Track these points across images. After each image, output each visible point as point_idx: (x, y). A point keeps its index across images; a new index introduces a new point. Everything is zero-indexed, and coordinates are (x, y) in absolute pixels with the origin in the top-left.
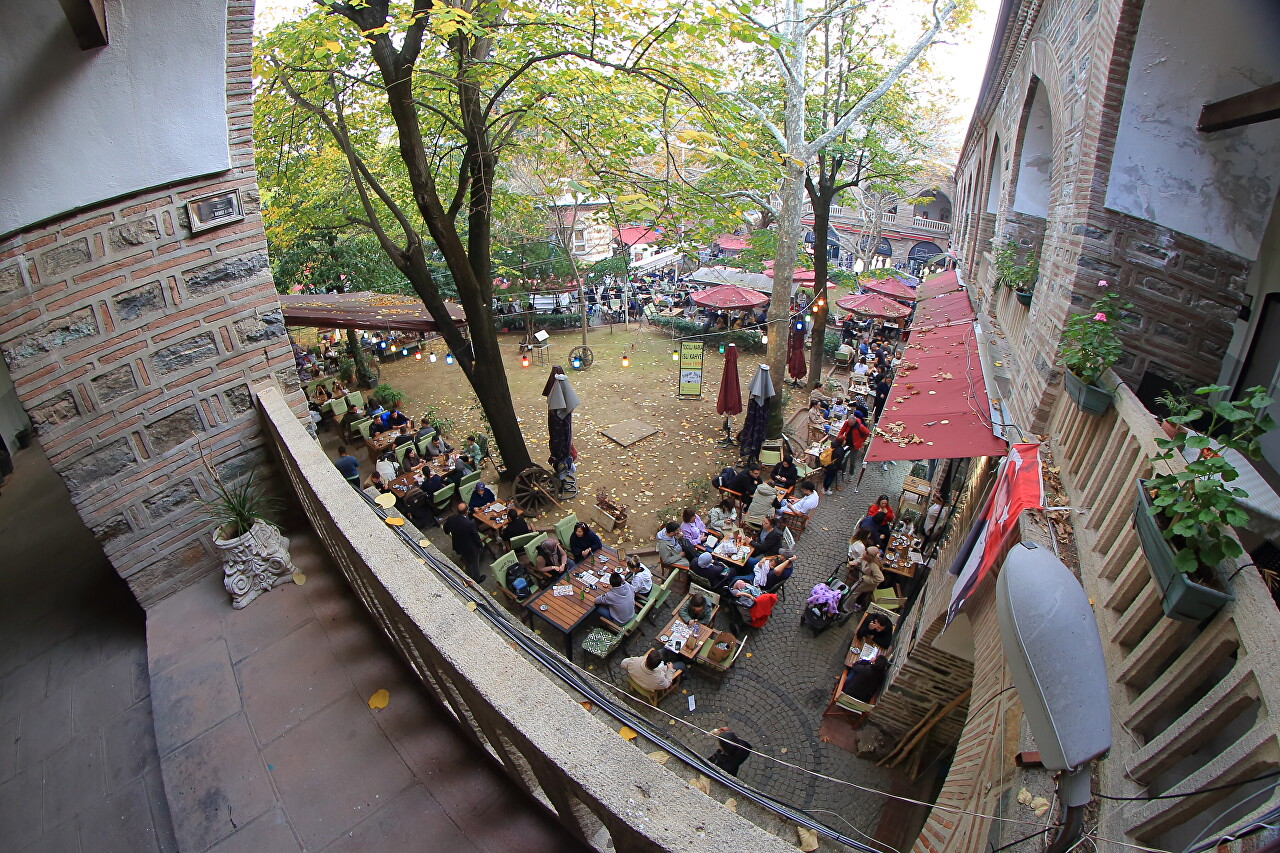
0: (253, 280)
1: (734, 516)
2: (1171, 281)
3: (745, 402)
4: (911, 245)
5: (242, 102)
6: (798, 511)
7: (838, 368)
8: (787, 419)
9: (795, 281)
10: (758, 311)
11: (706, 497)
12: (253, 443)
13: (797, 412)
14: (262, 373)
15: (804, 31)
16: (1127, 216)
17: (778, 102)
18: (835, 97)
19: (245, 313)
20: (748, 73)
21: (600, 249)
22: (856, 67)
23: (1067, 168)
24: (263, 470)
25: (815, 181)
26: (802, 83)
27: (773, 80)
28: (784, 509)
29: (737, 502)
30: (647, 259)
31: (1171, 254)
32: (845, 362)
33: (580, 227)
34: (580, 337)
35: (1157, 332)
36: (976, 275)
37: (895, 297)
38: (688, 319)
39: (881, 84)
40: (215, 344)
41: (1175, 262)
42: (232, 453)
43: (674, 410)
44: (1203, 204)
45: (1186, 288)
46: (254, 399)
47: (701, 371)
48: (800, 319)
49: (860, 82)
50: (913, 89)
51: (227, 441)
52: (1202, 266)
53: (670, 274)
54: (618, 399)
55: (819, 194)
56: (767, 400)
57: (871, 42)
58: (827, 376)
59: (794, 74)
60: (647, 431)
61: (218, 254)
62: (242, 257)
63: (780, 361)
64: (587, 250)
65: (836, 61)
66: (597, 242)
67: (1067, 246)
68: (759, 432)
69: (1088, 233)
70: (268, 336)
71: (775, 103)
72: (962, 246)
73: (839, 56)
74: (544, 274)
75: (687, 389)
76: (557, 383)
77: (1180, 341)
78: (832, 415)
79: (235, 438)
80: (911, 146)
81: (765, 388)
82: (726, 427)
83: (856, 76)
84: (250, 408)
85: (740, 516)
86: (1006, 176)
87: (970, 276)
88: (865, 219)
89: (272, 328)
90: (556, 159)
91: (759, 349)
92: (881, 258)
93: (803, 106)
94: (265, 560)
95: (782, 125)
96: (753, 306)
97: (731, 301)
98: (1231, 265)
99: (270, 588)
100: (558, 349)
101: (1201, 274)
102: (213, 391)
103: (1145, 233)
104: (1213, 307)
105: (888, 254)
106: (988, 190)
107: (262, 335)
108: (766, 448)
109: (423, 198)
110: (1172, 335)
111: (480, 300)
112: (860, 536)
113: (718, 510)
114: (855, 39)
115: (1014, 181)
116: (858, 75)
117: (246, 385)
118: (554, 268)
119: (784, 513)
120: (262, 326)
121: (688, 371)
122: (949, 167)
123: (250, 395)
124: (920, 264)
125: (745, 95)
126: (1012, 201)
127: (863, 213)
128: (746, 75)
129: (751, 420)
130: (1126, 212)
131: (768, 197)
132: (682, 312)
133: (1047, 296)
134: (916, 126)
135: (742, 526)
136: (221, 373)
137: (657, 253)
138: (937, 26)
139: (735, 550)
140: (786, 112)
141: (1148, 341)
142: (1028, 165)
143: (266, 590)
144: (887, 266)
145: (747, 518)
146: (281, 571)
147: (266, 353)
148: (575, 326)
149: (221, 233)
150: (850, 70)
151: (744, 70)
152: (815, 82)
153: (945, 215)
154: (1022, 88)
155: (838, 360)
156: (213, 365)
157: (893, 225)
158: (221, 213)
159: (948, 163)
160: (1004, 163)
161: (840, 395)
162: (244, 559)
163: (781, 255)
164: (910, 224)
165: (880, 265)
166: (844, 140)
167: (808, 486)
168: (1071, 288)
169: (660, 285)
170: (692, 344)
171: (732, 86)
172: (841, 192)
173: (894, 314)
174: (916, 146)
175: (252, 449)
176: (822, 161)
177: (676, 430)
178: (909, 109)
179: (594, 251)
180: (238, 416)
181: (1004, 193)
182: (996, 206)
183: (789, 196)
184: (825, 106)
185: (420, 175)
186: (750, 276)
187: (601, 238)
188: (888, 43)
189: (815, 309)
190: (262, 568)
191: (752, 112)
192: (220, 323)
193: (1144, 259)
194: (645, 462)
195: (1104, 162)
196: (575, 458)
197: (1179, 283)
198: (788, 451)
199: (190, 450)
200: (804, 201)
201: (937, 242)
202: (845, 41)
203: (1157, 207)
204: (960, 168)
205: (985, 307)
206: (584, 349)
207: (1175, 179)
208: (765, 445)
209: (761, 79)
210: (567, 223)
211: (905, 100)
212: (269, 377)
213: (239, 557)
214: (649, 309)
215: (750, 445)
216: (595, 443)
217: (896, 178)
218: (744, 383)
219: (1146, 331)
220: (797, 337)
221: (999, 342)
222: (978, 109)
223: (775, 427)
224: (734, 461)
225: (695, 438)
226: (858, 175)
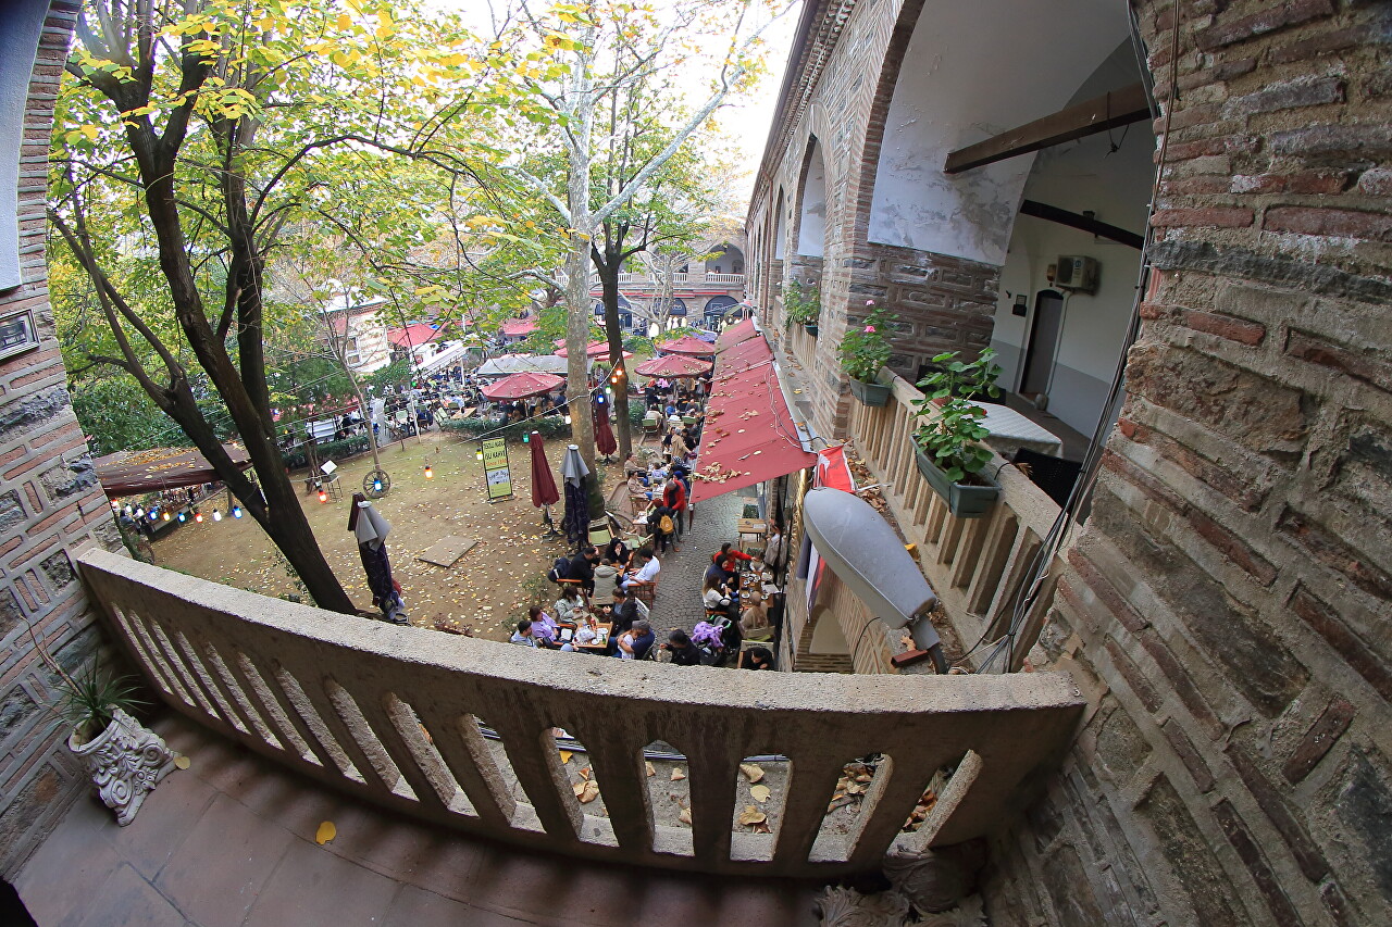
0: (55, 421)
1: (581, 603)
2: (933, 291)
3: (561, 490)
4: (706, 301)
5: (34, 201)
6: (643, 580)
7: (648, 435)
8: (607, 497)
9: (590, 356)
10: (555, 395)
11: (546, 595)
12: (83, 622)
13: (615, 488)
14: (78, 534)
15: (591, 101)
16: (887, 246)
17: (561, 172)
18: (620, 163)
19: (51, 463)
20: (530, 145)
21: (378, 355)
22: (642, 132)
23: (836, 213)
24: (103, 653)
25: (601, 250)
26: (586, 152)
27: (556, 150)
28: (626, 583)
29: (580, 590)
30: (430, 360)
31: (930, 271)
32: (654, 428)
33: (352, 334)
34: (370, 461)
35: (928, 334)
36: (771, 319)
37: (695, 355)
38: (483, 417)
39: (667, 148)
40: (21, 505)
41: (934, 277)
42: (62, 641)
43: (489, 516)
44: (954, 228)
45: (947, 295)
46: (75, 566)
47: (509, 470)
48: (601, 393)
49: (646, 146)
50: (700, 149)
51: (54, 626)
52: (958, 276)
53: (456, 374)
54: (426, 519)
55: (605, 263)
56: (583, 480)
57: (658, 106)
58: (638, 445)
59: (579, 144)
60: (465, 544)
61: (13, 393)
62: (41, 393)
63: (587, 439)
64: (363, 361)
65: (622, 126)
66: (374, 349)
67: (840, 278)
68: (582, 514)
69: (855, 265)
70: (79, 486)
71: (558, 173)
72: (756, 295)
73: (626, 121)
74: (319, 394)
75: (497, 490)
76: (362, 511)
77: (949, 337)
78: (651, 481)
79: (61, 620)
80: (698, 205)
81: (578, 467)
82: (547, 520)
83: (643, 141)
84: (72, 579)
85: (586, 602)
86: (790, 224)
87: (766, 321)
88: (656, 282)
89: (84, 476)
90: (325, 257)
91: (564, 433)
92: (676, 319)
93: (588, 175)
94: (139, 753)
95: (565, 196)
96: (549, 390)
97: (527, 389)
98: (984, 272)
99: (153, 786)
100: (349, 479)
101: (957, 282)
102: (26, 565)
103: (905, 258)
104: (973, 306)
105: (683, 313)
106: (776, 238)
107: (72, 487)
108: (593, 530)
109: (189, 319)
110: (941, 334)
111: (263, 433)
112: (712, 583)
113: (563, 601)
114: (642, 104)
115: (797, 228)
116: (645, 140)
117: (62, 551)
118: (330, 386)
119: (630, 587)
120: (71, 476)
121: (494, 472)
122: (739, 220)
123: (70, 564)
124: (716, 319)
125: (528, 169)
126: (796, 246)
127: (654, 276)
128: (528, 147)
129: (571, 506)
130: (887, 243)
131: (552, 273)
132: (476, 411)
133: (829, 323)
134: (704, 184)
135: (592, 610)
136: (33, 541)
137: (439, 351)
138: (725, 90)
139: (593, 634)
140: (570, 184)
141: (921, 343)
142: (809, 212)
143: (150, 790)
144: (684, 324)
145: (594, 601)
146: (159, 760)
147: (79, 508)
148: (361, 450)
149: (15, 365)
150: (636, 135)
151: (526, 141)
152: (600, 148)
153: (738, 267)
154: (802, 145)
155: (647, 428)
156: (23, 533)
157: (685, 284)
158: (12, 340)
159: (738, 217)
160: (787, 213)
161: (655, 460)
162: (116, 758)
163: (573, 331)
164: (703, 281)
165: (676, 325)
166: (630, 206)
167: (645, 554)
168: (846, 311)
169: (446, 387)
170: (493, 442)
171: (513, 160)
172: (629, 259)
173: (696, 371)
174: (703, 204)
175: (84, 630)
176: (607, 229)
177: (496, 536)
178: (695, 169)
179: (373, 359)
180: (61, 592)
181: (788, 240)
182: (783, 253)
183: (576, 271)
184: (610, 173)
185: (184, 291)
186: (541, 360)
187: (378, 344)
188: (677, 104)
189: (614, 380)
190: (138, 764)
191: (534, 185)
192: (24, 478)
193: (907, 278)
194: (474, 578)
195: (864, 205)
196: (400, 592)
197: (939, 293)
198: (616, 528)
199: (12, 647)
200: (591, 272)
201: (732, 295)
202: (633, 106)
203: (913, 235)
204: (749, 221)
205: (782, 346)
206: (379, 473)
207: (927, 212)
208: (591, 526)
209: (544, 151)
210: (340, 332)
211: (691, 161)
212: (88, 537)
213: (109, 758)
214: (440, 415)
215: (576, 530)
216: (415, 572)
217: (684, 237)
218: (556, 472)
219: (918, 335)
220: (601, 410)
221: (797, 373)
222: (764, 164)
223: (596, 506)
224: (565, 550)
225: (518, 539)
226: (645, 239)
